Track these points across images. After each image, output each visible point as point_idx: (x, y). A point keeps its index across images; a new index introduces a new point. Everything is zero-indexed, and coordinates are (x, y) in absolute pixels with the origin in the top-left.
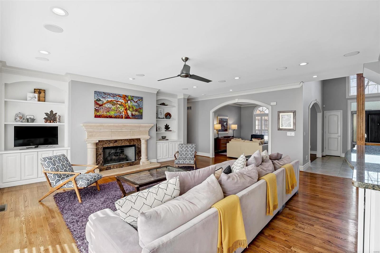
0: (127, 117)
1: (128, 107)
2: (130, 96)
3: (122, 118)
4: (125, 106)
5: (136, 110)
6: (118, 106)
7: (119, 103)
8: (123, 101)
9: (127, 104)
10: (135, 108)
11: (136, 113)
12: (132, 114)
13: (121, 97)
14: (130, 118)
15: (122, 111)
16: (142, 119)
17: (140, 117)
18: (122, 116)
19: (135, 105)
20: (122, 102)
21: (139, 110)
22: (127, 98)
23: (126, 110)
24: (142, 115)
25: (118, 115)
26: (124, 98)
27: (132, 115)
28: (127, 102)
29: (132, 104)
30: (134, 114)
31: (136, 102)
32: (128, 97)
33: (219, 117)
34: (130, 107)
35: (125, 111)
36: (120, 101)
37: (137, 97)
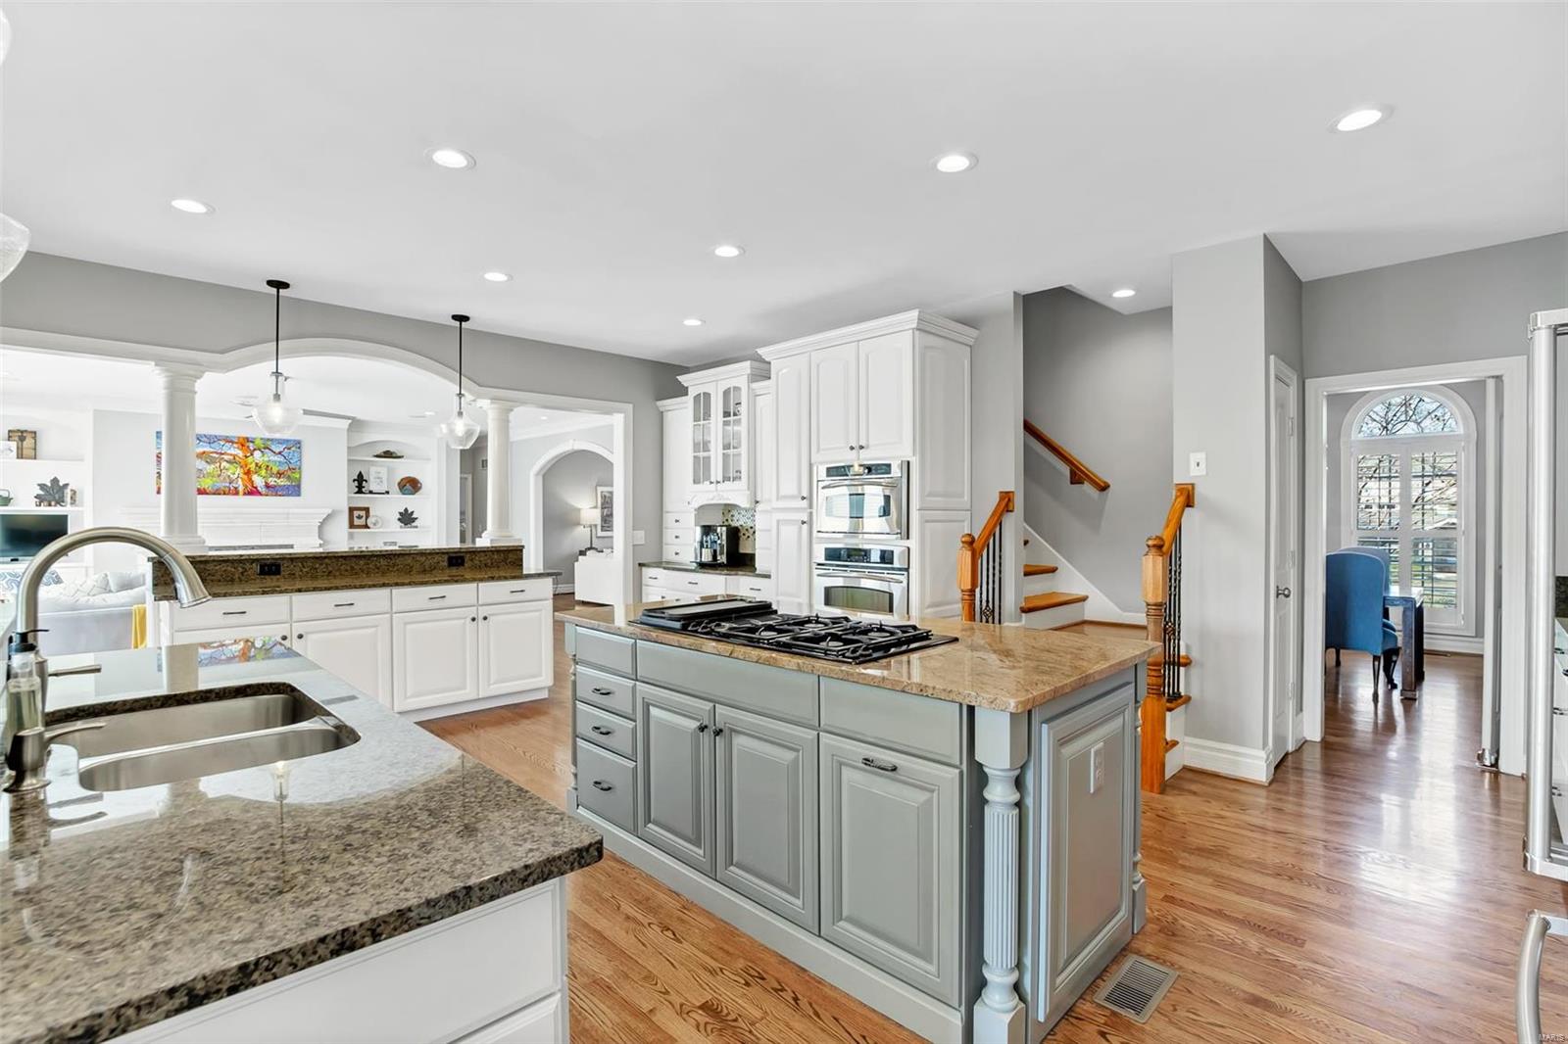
0: (253, 492)
1: (253, 465)
2: (261, 439)
3: (237, 493)
4: (246, 466)
5: (278, 473)
6: (224, 464)
7: (226, 457)
8: (239, 452)
9: (250, 459)
10: (275, 470)
11: (278, 481)
12: (266, 483)
13: (233, 442)
14: (260, 494)
15: (236, 476)
16: (299, 495)
17: (295, 490)
18: (236, 488)
19: (275, 462)
20: (234, 456)
21: (289, 473)
22: (251, 444)
23: (248, 473)
24: (299, 486)
25: (225, 487)
26: (243, 445)
27: (267, 486)
28: (252, 455)
29: (266, 459)
30: (273, 483)
31: (280, 453)
32: (252, 442)
33: (600, 489)
34: (260, 467)
35: (245, 477)
36: (229, 452)
37: (280, 442)
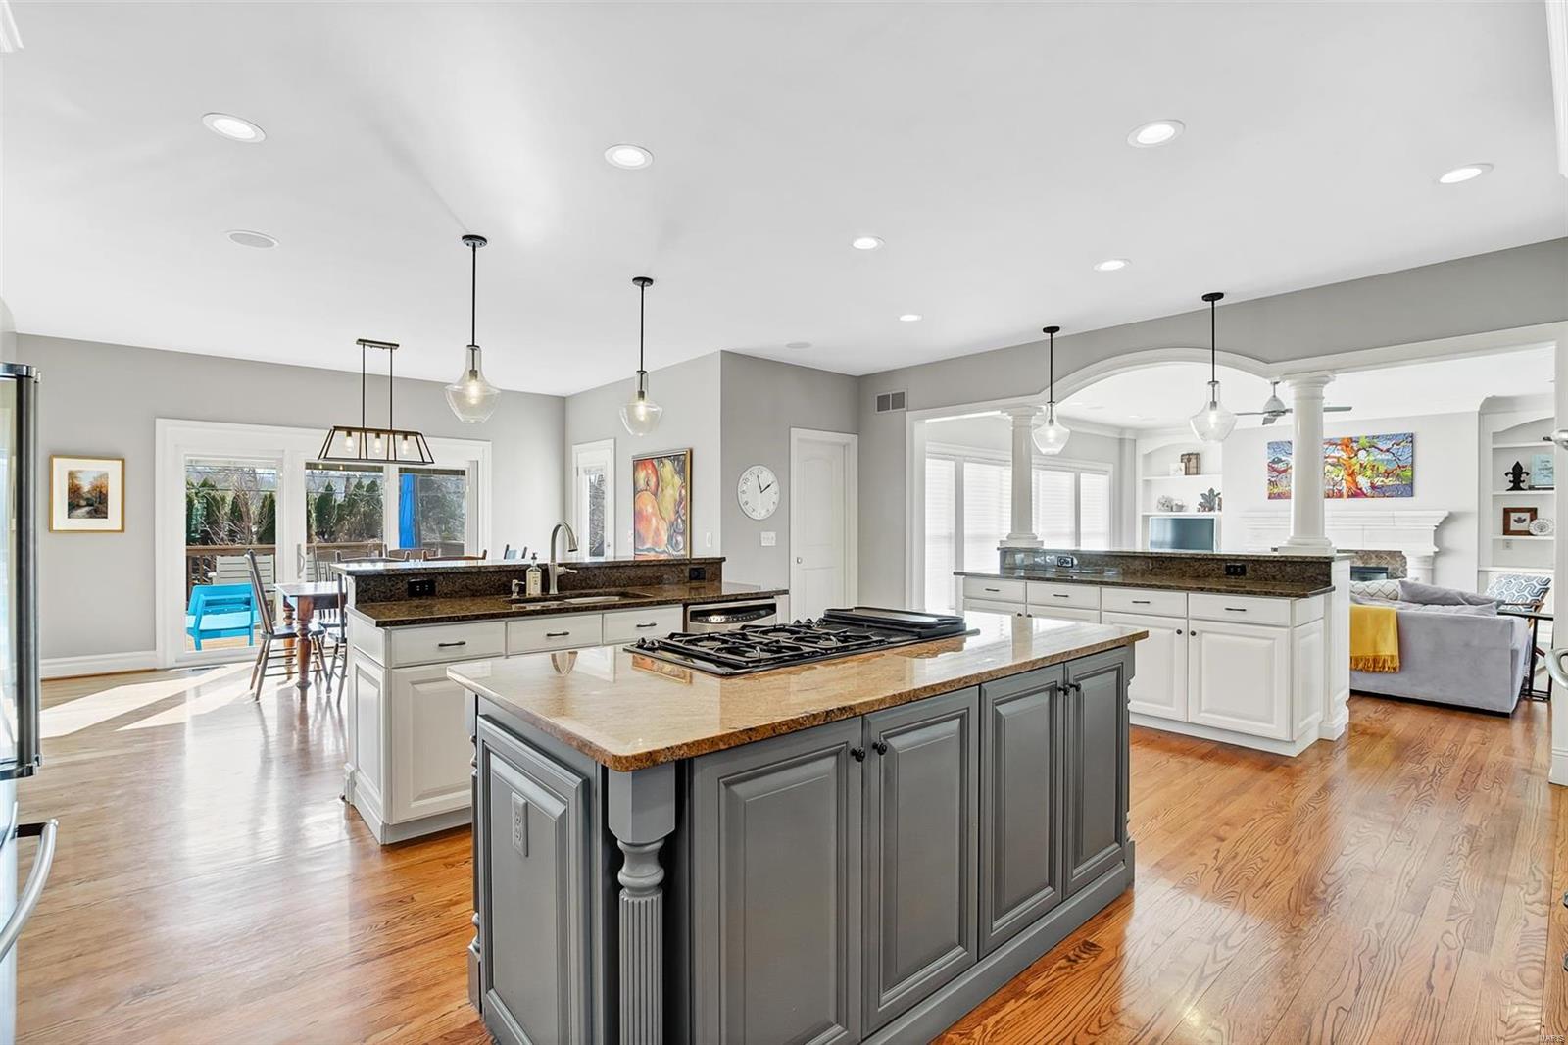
0: (1357, 493)
1: (1358, 465)
2: (1366, 437)
3: (1340, 495)
4: (1350, 467)
5: (1385, 472)
6: (1328, 467)
7: (1329, 460)
8: (1342, 453)
9: (1354, 460)
10: (1382, 469)
11: (1386, 481)
12: (1372, 484)
13: (1336, 445)
14: (1366, 496)
15: (1340, 478)
16: (1412, 496)
17: (1408, 489)
18: (1339, 491)
19: (1383, 460)
20: (1338, 458)
21: (1399, 471)
22: (1355, 445)
23: (1352, 475)
24: (1411, 485)
25: (1329, 490)
26: (1347, 446)
27: (1373, 487)
28: (1356, 455)
29: (1372, 458)
30: (1379, 484)
31: (1388, 450)
32: (1355, 442)
34: (1365, 468)
35: (1350, 479)
36: (1332, 454)
37: (1387, 438)
